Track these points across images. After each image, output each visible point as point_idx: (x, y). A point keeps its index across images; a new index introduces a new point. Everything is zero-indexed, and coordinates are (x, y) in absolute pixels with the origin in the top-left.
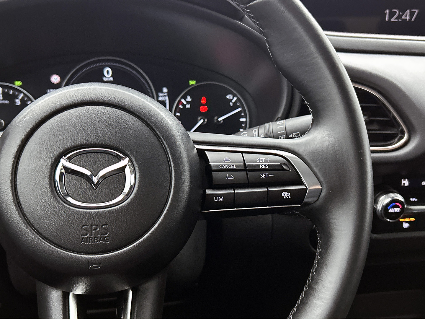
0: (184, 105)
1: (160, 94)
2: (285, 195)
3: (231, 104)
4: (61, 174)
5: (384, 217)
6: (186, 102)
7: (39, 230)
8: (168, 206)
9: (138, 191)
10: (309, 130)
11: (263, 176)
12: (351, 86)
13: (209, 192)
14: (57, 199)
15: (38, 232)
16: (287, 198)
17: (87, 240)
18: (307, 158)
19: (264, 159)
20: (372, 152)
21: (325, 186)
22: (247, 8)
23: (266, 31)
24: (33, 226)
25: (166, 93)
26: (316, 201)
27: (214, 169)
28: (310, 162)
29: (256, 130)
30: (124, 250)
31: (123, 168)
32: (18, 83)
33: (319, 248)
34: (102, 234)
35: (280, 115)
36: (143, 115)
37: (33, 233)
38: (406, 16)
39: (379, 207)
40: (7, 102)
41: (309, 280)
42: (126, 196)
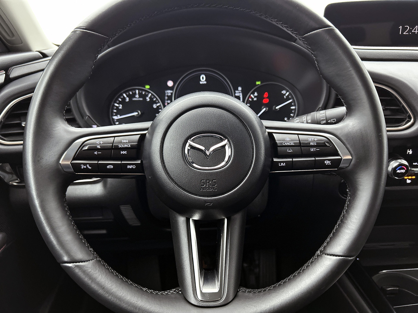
0: (253, 99)
1: (236, 92)
2: (327, 163)
3: (285, 97)
4: (188, 150)
5: (393, 175)
6: (254, 96)
7: (176, 182)
8: (251, 169)
9: (233, 160)
10: (344, 119)
11: (312, 150)
12: (373, 85)
13: (275, 160)
14: (186, 164)
15: (176, 183)
16: (328, 164)
17: (204, 188)
18: (343, 139)
19: (313, 139)
20: (388, 131)
21: (354, 156)
22: (303, 38)
23: (315, 53)
24: (173, 179)
25: (241, 90)
26: (347, 167)
27: (279, 145)
28: (345, 141)
29: (305, 117)
30: (225, 195)
31: (224, 146)
32: (147, 87)
33: (348, 197)
34: (212, 185)
35: (321, 106)
36: (236, 113)
37: (173, 184)
38: (415, 30)
39: (390, 169)
40: (141, 99)
41: (341, 217)
42: (227, 162)
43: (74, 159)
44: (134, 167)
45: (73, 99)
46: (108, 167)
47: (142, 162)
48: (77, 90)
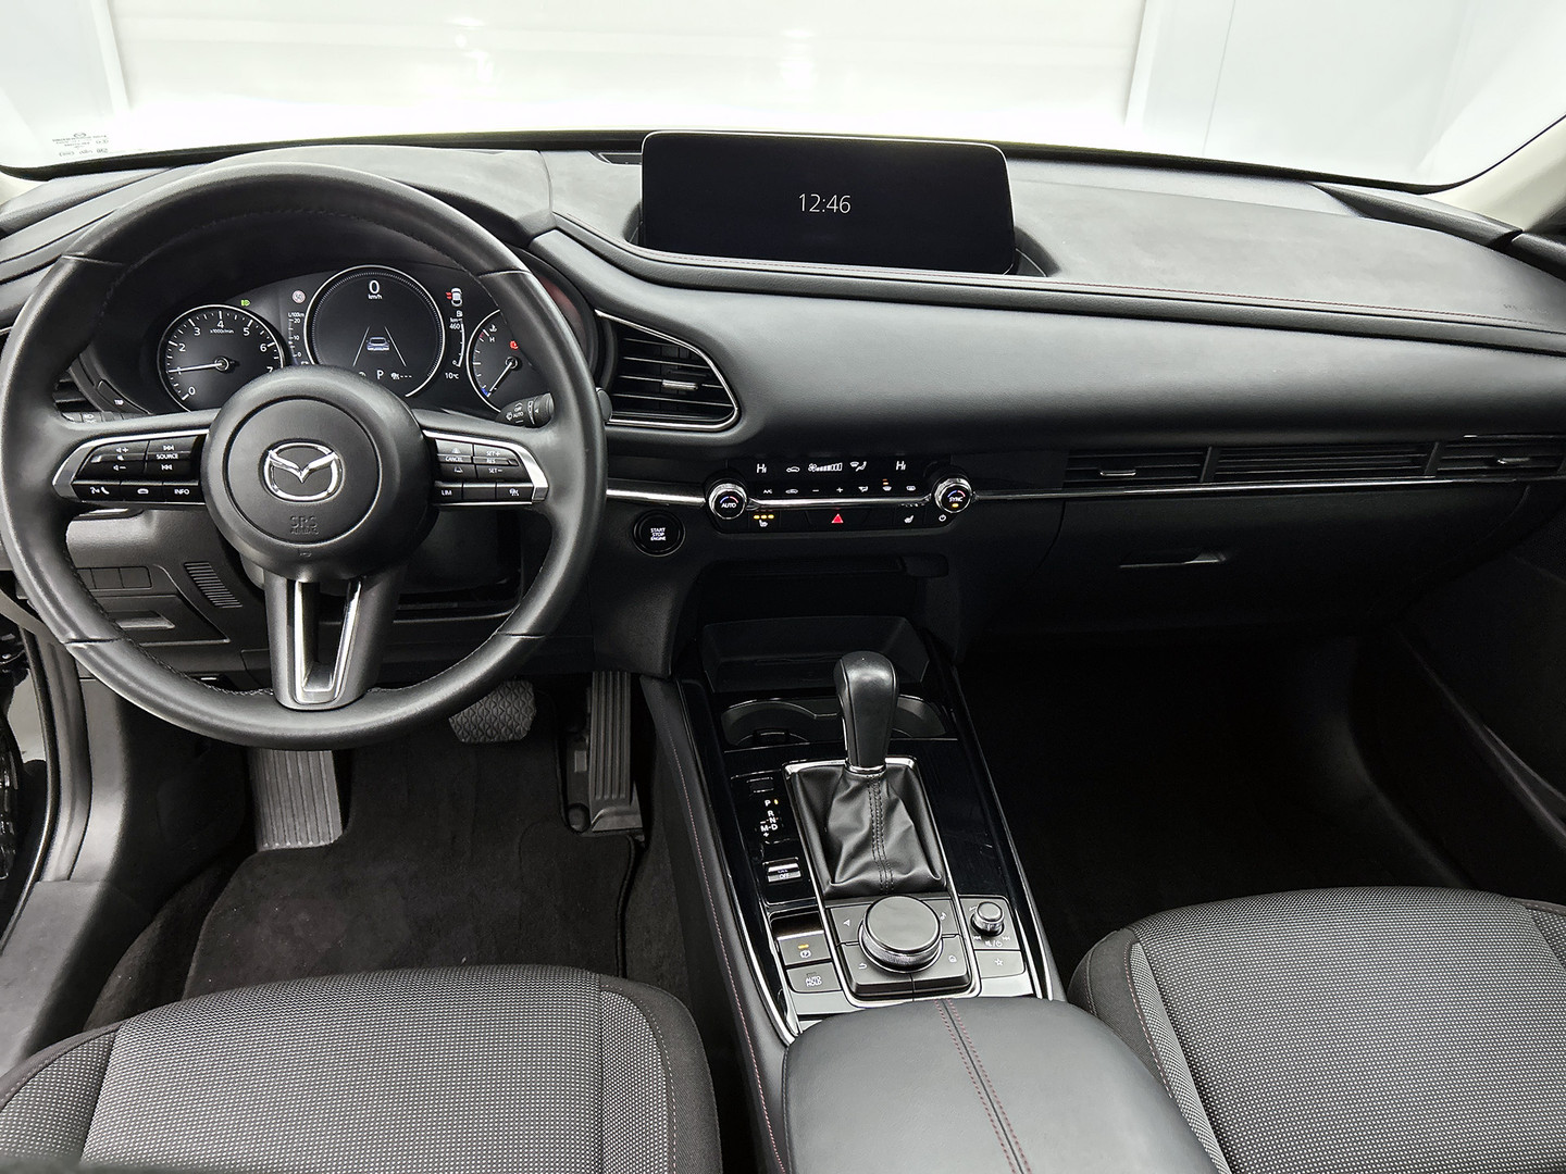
0: (487, 338)
1: (452, 320)
2: (513, 492)
5: (717, 513)
6: (489, 332)
8: (376, 501)
9: (344, 486)
11: (492, 471)
13: (438, 484)
14: (266, 492)
16: (515, 495)
17: (296, 530)
21: (551, 484)
25: (462, 318)
26: (544, 500)
27: (441, 461)
28: (539, 459)
30: (333, 541)
31: (328, 466)
38: (832, 204)
40: (230, 331)
42: (330, 495)
43: (78, 477)
44: (187, 492)
45: (76, 363)
46: (139, 491)
47: (200, 483)
48: (83, 348)
